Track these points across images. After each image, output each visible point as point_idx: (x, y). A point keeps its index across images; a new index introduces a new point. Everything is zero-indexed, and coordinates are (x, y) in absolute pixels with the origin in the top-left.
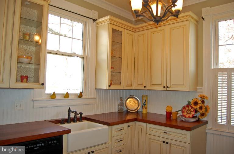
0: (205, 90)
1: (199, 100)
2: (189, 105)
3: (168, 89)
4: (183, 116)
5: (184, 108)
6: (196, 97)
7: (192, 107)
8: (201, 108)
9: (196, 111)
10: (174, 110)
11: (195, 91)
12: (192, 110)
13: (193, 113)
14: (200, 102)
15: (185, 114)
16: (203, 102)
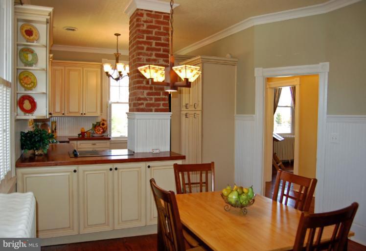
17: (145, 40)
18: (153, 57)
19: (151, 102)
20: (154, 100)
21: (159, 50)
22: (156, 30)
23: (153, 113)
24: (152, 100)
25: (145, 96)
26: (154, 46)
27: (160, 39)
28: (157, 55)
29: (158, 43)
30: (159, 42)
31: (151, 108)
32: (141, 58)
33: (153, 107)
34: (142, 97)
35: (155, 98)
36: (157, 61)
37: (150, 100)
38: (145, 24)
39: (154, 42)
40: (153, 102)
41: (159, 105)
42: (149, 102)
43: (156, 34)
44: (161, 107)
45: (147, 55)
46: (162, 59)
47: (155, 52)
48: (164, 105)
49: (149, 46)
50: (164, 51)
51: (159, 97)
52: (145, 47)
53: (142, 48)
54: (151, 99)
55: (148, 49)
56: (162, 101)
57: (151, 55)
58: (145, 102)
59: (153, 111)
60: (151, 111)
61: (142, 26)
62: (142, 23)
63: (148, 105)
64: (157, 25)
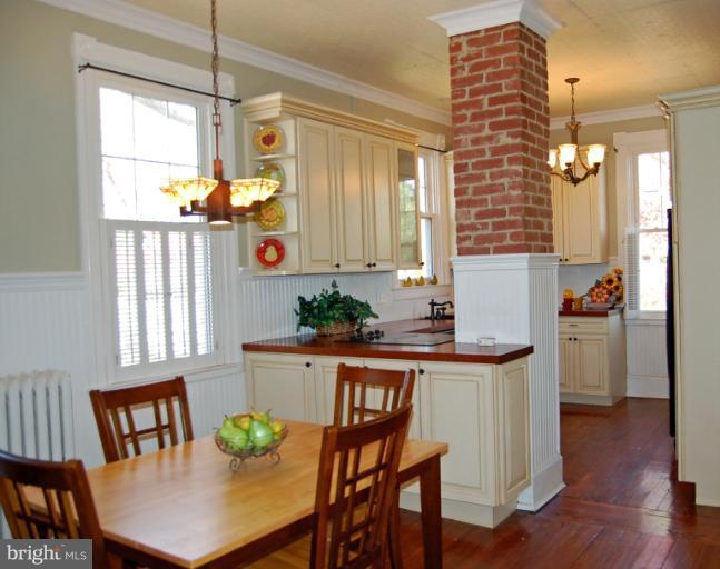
0: (620, 262)
1: (614, 276)
2: (598, 284)
3: (568, 263)
4: (594, 301)
5: (593, 289)
6: (610, 272)
7: (604, 288)
8: (617, 288)
9: (610, 293)
10: (576, 295)
11: (606, 263)
12: (605, 292)
13: (606, 296)
14: (616, 279)
15: (595, 298)
16: (620, 279)
17: (466, 98)
18: (487, 132)
19: (486, 232)
20: (490, 227)
21: (498, 113)
22: (490, 70)
23: (491, 256)
24: (487, 228)
25: (473, 220)
26: (486, 107)
27: (498, 88)
28: (494, 126)
29: (495, 98)
30: (498, 94)
31: (486, 245)
32: (460, 141)
33: (491, 243)
34: (467, 222)
35: (494, 224)
36: (495, 139)
37: (482, 229)
38: (466, 64)
39: (485, 99)
40: (489, 231)
41: (502, 238)
42: (480, 232)
43: (488, 79)
44: (508, 242)
45: (473, 130)
46: (505, 132)
47: (490, 120)
48: (513, 236)
49: (477, 110)
50: (508, 114)
51: (502, 219)
52: (469, 113)
53: (463, 118)
54: (485, 226)
55: (475, 117)
56: (510, 228)
57: (481, 128)
58: (474, 234)
59: (491, 251)
60: (486, 251)
61: (460, 71)
62: (460, 63)
63: (479, 239)
64: (491, 58)
